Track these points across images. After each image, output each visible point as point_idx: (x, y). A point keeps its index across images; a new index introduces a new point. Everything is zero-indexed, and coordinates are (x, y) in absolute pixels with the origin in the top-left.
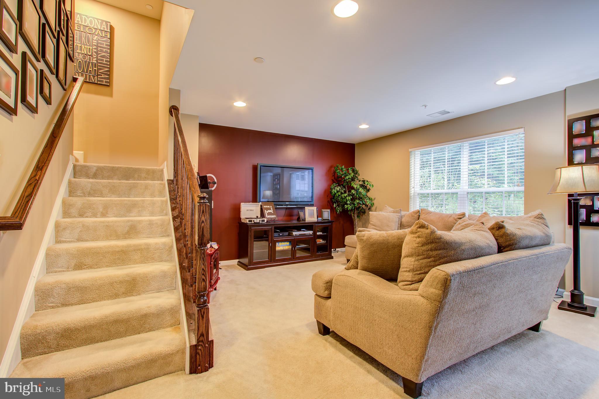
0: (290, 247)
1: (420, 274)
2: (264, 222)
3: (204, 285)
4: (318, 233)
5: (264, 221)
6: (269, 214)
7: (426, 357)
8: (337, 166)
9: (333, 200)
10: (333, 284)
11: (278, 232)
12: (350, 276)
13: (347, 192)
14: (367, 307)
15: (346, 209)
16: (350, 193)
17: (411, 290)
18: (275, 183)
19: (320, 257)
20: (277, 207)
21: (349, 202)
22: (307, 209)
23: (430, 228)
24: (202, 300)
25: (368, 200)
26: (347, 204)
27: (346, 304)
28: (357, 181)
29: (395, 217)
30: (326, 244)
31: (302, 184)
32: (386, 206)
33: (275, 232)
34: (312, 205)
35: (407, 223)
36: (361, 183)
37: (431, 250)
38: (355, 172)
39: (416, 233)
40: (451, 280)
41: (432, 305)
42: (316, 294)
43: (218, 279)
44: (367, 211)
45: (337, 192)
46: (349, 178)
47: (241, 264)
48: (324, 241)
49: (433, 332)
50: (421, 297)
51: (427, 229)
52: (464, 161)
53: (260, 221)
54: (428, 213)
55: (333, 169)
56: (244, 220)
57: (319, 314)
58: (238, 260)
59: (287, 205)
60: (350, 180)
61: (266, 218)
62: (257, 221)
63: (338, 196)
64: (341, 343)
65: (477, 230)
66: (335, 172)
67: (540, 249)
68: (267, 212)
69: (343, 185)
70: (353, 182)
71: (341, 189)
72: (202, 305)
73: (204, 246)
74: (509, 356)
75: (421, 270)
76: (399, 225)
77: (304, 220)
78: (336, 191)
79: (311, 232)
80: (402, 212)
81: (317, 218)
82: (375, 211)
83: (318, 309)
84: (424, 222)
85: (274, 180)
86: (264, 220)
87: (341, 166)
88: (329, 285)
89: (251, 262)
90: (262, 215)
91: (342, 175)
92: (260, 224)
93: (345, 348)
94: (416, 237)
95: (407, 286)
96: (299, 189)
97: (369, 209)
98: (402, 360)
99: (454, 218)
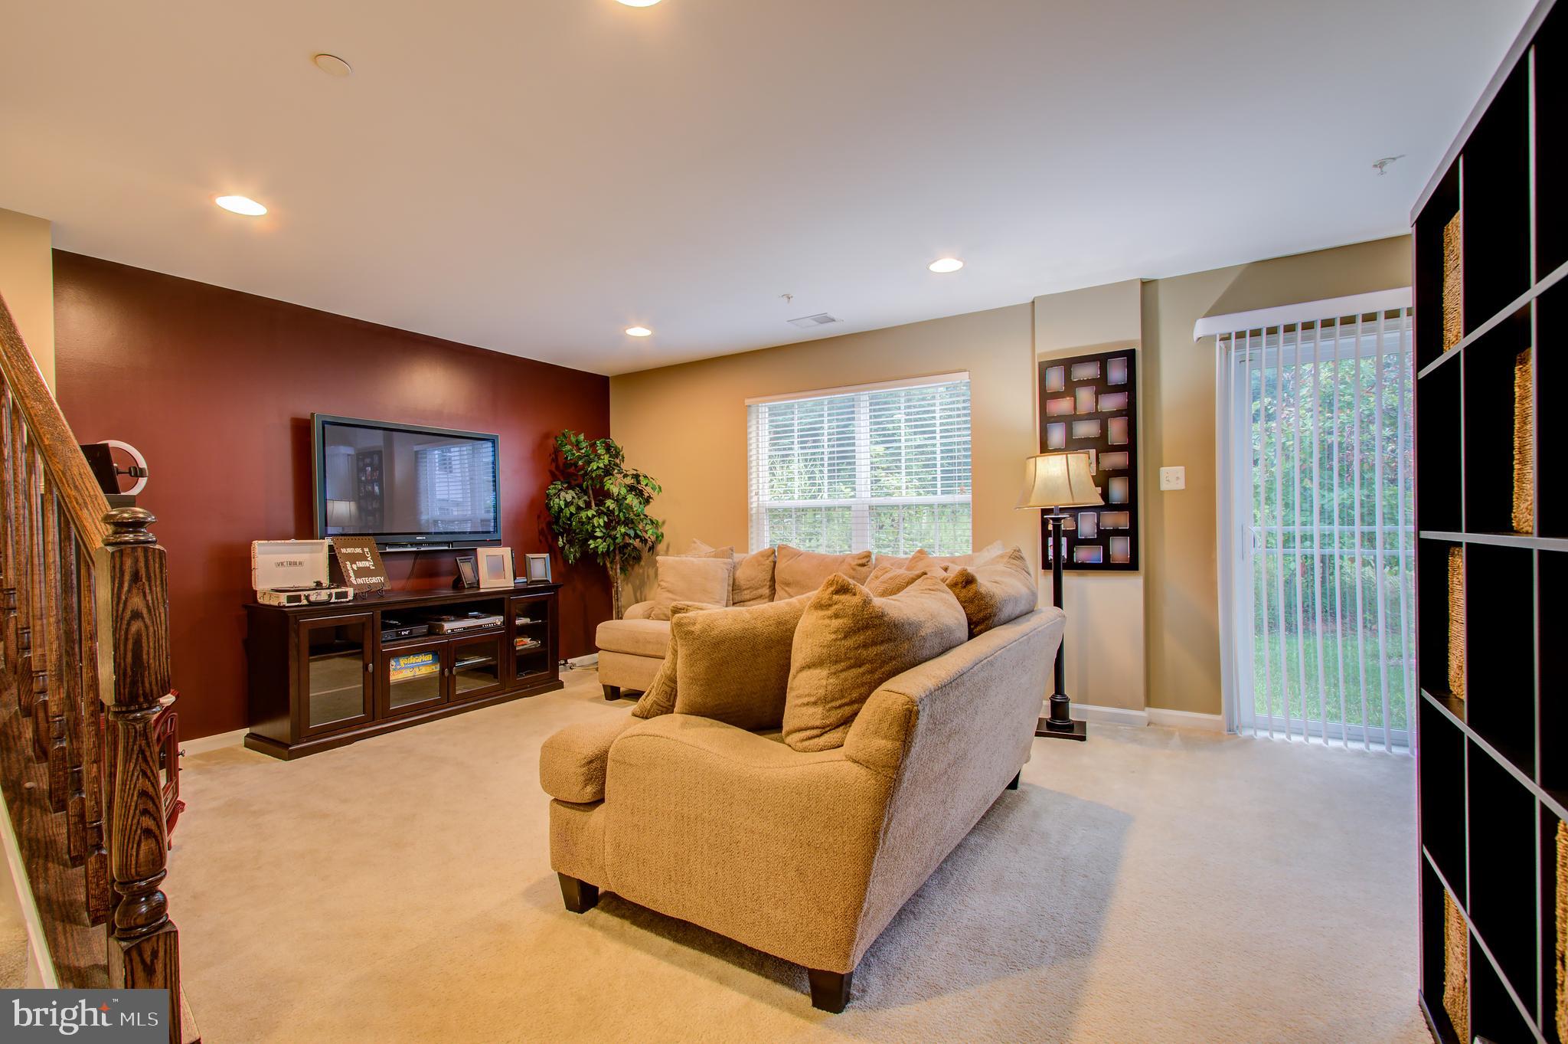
0: (434, 667)
1: (840, 707)
2: (345, 600)
3: (151, 851)
4: (520, 621)
5: (345, 595)
6: (360, 573)
7: (866, 906)
8: (564, 435)
9: (555, 527)
10: (610, 764)
11: (395, 626)
12: (662, 734)
13: (593, 504)
14: (713, 813)
15: (590, 552)
16: (601, 508)
17: (821, 750)
18: (363, 478)
19: (526, 688)
20: (388, 550)
21: (601, 531)
22: (483, 552)
23: (861, 593)
24: (144, 909)
25: (648, 527)
26: (595, 538)
27: (653, 814)
28: (619, 476)
29: (719, 568)
30: (542, 650)
31: (455, 482)
32: (695, 539)
33: (385, 627)
34: (497, 543)
35: (749, 581)
36: (629, 481)
37: (865, 646)
38: (614, 452)
39: (830, 605)
40: (918, 712)
41: (878, 778)
42: (556, 800)
43: (177, 808)
44: (645, 554)
45: (567, 504)
46: (598, 468)
47: (256, 742)
48: (535, 642)
49: (881, 841)
50: (852, 764)
51: (855, 594)
52: (862, 435)
53: (330, 596)
54: (795, 555)
55: (551, 442)
56: (267, 597)
57: (568, 857)
58: (247, 731)
59: (420, 544)
60: (600, 472)
61: (352, 585)
62: (323, 596)
63: (568, 515)
64: (634, 922)
65: (930, 590)
66: (557, 451)
67: (1028, 620)
68: (355, 567)
69: (580, 486)
70: (609, 477)
71: (576, 497)
72: (143, 926)
73: (145, 706)
74: (985, 852)
75: (843, 697)
76: (731, 588)
77: (477, 584)
78: (562, 503)
79: (498, 620)
80: (734, 554)
81: (514, 580)
82: (667, 553)
83: (563, 840)
84: (846, 577)
85: (361, 470)
86: (347, 592)
87: (576, 435)
88: (597, 768)
89: (301, 732)
90: (337, 575)
91: (580, 458)
92: (332, 605)
93: (648, 933)
94: (830, 618)
95: (812, 742)
96: (446, 497)
97: (652, 548)
98: (812, 927)
99: (850, 565)
